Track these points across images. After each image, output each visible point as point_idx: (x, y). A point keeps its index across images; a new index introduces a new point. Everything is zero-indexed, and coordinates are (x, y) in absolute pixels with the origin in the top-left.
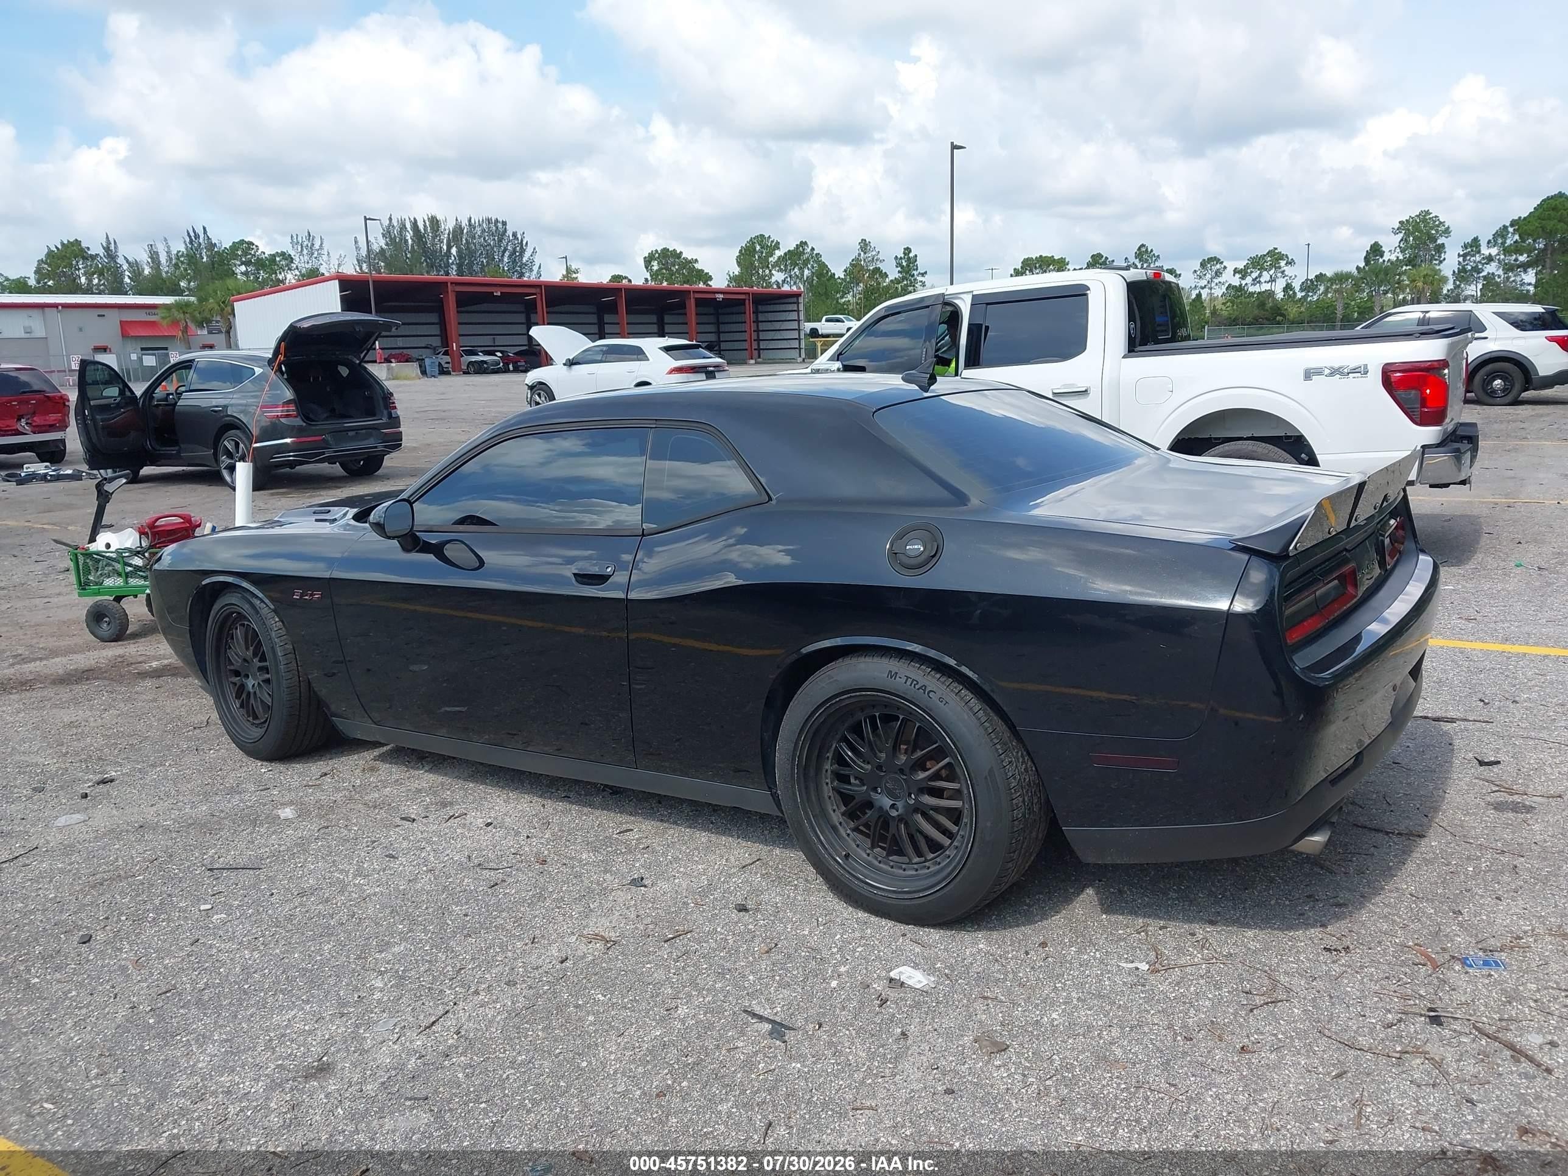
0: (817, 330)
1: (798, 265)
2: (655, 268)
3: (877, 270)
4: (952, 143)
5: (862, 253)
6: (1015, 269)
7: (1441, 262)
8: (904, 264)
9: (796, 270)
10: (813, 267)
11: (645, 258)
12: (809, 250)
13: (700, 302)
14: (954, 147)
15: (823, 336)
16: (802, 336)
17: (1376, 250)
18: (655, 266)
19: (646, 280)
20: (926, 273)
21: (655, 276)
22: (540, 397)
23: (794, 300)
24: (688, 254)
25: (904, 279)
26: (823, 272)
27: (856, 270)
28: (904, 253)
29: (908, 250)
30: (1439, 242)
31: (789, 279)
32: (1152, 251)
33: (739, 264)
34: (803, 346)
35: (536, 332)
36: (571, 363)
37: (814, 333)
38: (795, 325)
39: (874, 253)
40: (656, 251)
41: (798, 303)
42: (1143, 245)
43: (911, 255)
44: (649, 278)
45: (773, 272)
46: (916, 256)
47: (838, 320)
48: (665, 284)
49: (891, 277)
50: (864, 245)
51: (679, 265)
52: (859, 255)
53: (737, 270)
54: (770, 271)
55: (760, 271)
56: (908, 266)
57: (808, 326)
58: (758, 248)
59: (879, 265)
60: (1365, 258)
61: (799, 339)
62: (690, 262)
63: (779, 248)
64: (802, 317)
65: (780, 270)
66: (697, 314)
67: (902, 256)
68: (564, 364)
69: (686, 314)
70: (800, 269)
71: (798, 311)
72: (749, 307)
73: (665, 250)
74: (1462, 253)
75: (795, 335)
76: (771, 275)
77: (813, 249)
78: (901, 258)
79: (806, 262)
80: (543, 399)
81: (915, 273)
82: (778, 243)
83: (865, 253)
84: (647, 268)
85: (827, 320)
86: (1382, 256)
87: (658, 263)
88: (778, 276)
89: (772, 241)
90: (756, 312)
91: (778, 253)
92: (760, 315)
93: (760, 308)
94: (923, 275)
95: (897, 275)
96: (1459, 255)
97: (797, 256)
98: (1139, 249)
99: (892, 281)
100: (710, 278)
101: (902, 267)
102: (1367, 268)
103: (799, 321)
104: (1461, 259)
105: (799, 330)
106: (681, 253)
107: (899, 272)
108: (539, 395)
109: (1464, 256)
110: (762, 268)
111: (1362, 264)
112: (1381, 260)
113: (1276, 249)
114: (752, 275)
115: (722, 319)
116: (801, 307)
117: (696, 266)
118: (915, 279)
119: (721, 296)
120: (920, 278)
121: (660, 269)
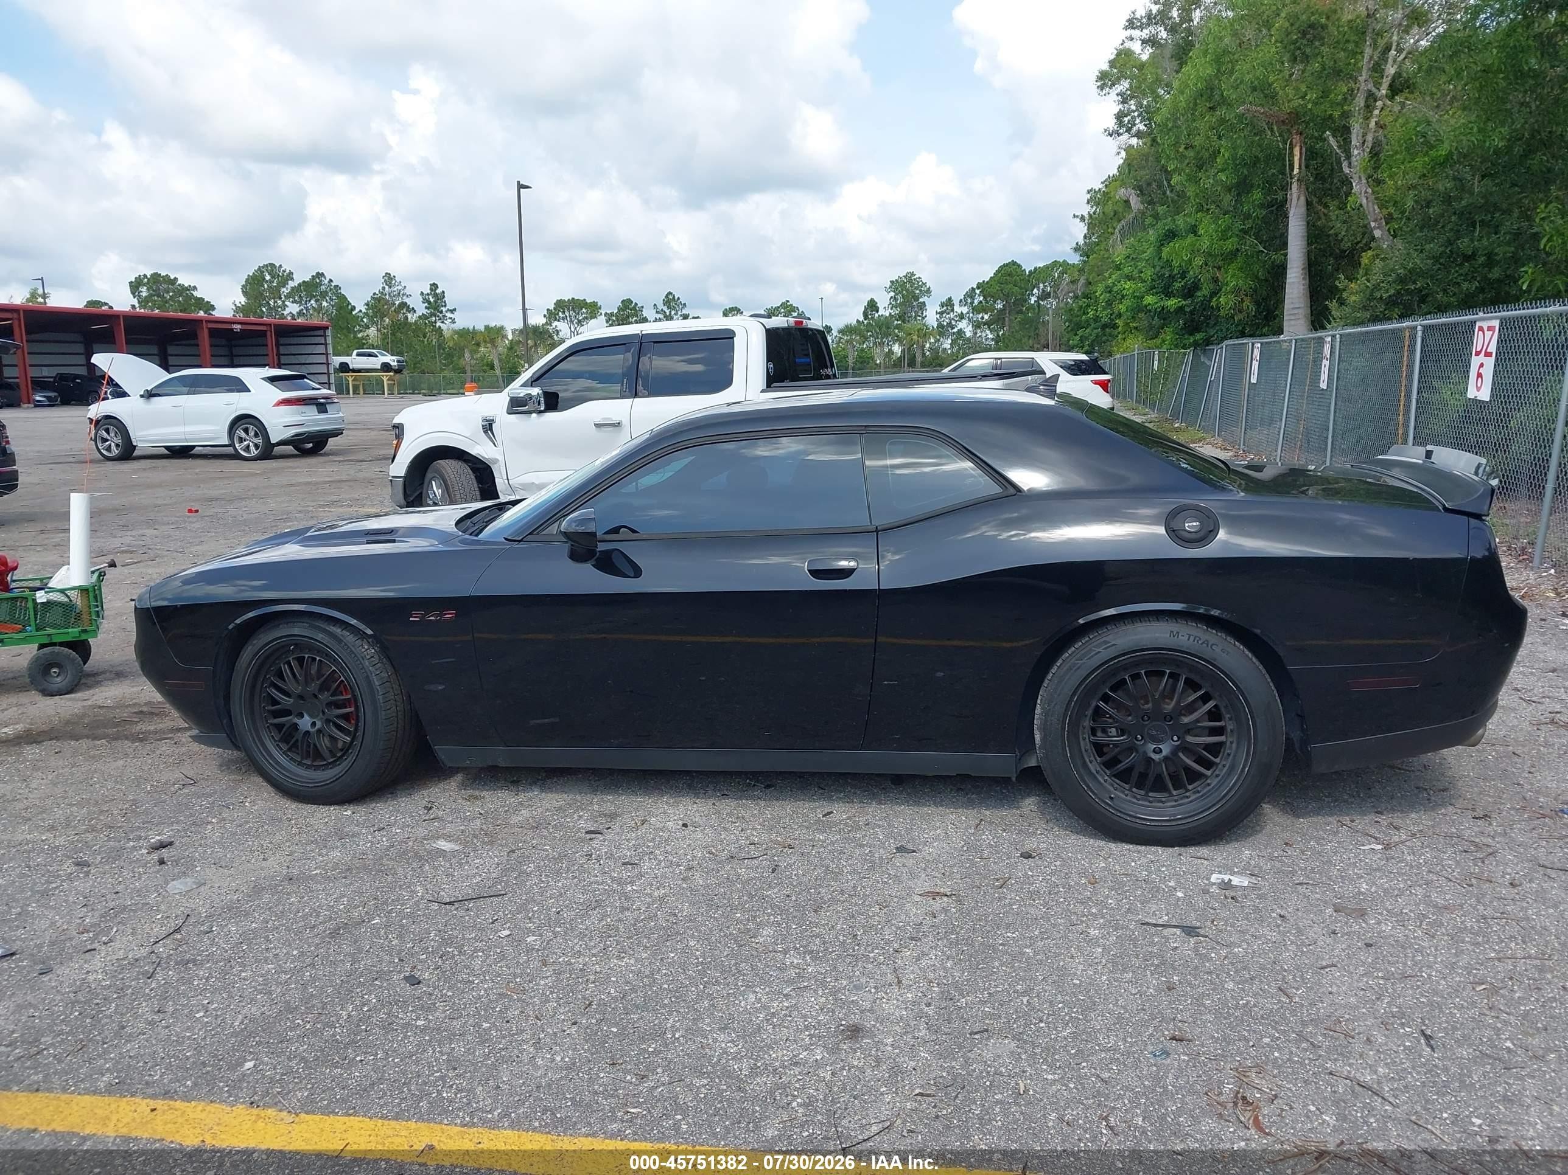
0: (347, 364)
1: (314, 297)
2: (144, 294)
3: (404, 305)
4: (518, 182)
5: (387, 287)
6: (548, 310)
7: (923, 318)
8: (432, 300)
9: (313, 302)
10: (331, 300)
11: (131, 283)
12: (326, 282)
13: (213, 333)
14: (521, 186)
15: (354, 371)
16: (331, 371)
17: (872, 306)
18: (144, 292)
19: (133, 307)
20: (455, 310)
21: (143, 302)
22: (108, 434)
23: (321, 332)
24: (184, 280)
25: (432, 315)
26: (343, 306)
27: (379, 306)
28: (431, 289)
29: (434, 287)
30: (921, 300)
31: (305, 311)
32: (679, 298)
33: (245, 293)
34: (332, 380)
35: (100, 360)
36: (149, 395)
37: (344, 367)
38: (323, 359)
39: (400, 288)
40: (145, 276)
41: (325, 336)
42: (670, 293)
43: (438, 291)
44: (137, 305)
45: (287, 303)
46: (443, 292)
47: (370, 355)
48: (157, 311)
49: (419, 313)
50: (389, 279)
51: (174, 292)
52: (384, 288)
53: (242, 300)
54: (283, 302)
55: (272, 303)
56: (435, 302)
57: (337, 360)
58: (268, 277)
59: (406, 300)
60: (864, 313)
61: (328, 374)
62: (187, 289)
63: (292, 279)
64: (330, 351)
65: (295, 302)
66: (211, 346)
67: (429, 292)
68: (142, 396)
69: (198, 345)
70: (317, 301)
71: (326, 344)
72: (271, 339)
73: (156, 276)
74: (939, 311)
75: (323, 369)
76: (285, 306)
77: (331, 281)
78: (428, 294)
79: (324, 295)
80: (113, 435)
81: (444, 309)
82: (291, 273)
83: (390, 287)
84: (133, 293)
85: (358, 355)
86: (877, 312)
87: (148, 289)
88: (293, 308)
89: (284, 271)
90: (278, 345)
91: (291, 284)
92: (281, 347)
93: (282, 340)
94: (452, 311)
95: (425, 311)
96: (937, 313)
97: (314, 287)
98: (667, 296)
99: (420, 317)
100: (213, 308)
101: (429, 302)
102: (866, 322)
103: (327, 354)
104: (938, 316)
105: (328, 364)
106: (176, 279)
107: (426, 308)
108: (107, 431)
109: (941, 313)
110: (274, 298)
111: (861, 318)
112: (877, 315)
113: (788, 301)
114: (261, 305)
115: (236, 351)
116: (329, 340)
117: (195, 293)
118: (445, 316)
119: (239, 327)
120: (449, 315)
121: (151, 296)
